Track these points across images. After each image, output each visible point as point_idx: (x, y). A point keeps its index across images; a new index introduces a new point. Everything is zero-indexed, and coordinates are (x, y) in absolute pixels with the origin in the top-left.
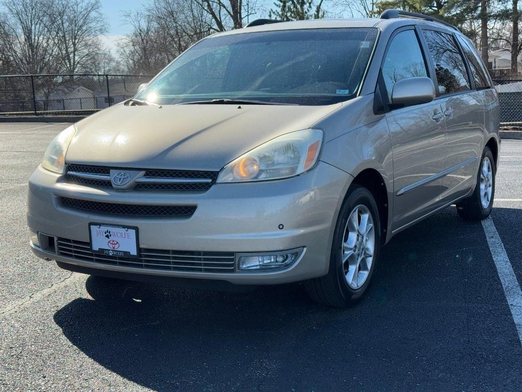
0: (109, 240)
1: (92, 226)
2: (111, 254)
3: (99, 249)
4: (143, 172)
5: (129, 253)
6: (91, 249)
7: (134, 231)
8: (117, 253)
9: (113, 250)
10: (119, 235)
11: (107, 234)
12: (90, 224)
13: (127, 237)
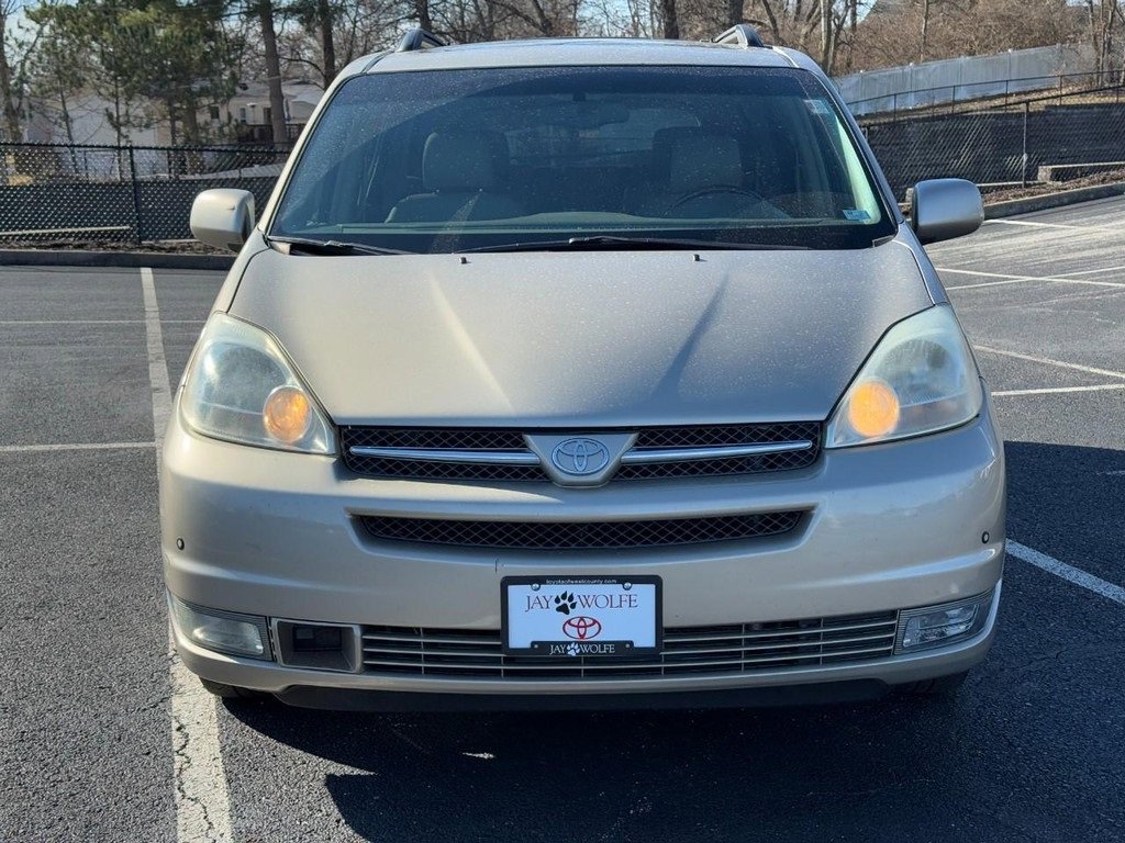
0: (567, 617)
1: (512, 589)
2: (572, 653)
3: (533, 643)
4: (632, 437)
5: (631, 643)
6: (504, 647)
7: (651, 588)
8: (594, 648)
9: (579, 643)
10: (602, 601)
11: (562, 602)
12: (507, 582)
13: (627, 604)
